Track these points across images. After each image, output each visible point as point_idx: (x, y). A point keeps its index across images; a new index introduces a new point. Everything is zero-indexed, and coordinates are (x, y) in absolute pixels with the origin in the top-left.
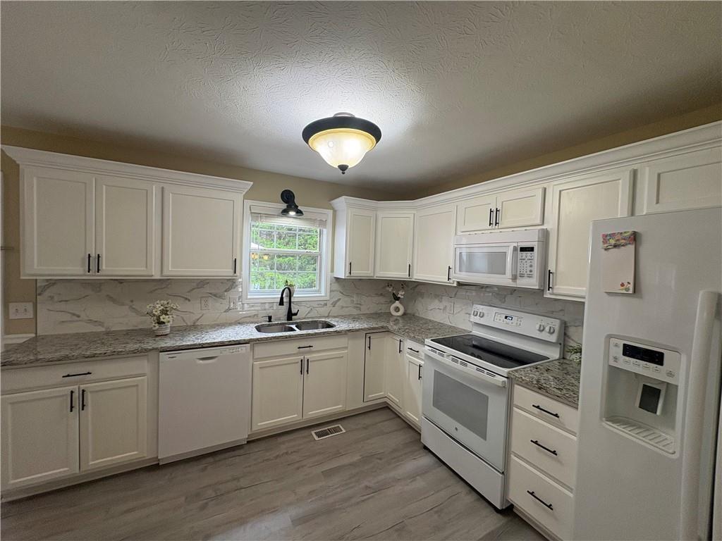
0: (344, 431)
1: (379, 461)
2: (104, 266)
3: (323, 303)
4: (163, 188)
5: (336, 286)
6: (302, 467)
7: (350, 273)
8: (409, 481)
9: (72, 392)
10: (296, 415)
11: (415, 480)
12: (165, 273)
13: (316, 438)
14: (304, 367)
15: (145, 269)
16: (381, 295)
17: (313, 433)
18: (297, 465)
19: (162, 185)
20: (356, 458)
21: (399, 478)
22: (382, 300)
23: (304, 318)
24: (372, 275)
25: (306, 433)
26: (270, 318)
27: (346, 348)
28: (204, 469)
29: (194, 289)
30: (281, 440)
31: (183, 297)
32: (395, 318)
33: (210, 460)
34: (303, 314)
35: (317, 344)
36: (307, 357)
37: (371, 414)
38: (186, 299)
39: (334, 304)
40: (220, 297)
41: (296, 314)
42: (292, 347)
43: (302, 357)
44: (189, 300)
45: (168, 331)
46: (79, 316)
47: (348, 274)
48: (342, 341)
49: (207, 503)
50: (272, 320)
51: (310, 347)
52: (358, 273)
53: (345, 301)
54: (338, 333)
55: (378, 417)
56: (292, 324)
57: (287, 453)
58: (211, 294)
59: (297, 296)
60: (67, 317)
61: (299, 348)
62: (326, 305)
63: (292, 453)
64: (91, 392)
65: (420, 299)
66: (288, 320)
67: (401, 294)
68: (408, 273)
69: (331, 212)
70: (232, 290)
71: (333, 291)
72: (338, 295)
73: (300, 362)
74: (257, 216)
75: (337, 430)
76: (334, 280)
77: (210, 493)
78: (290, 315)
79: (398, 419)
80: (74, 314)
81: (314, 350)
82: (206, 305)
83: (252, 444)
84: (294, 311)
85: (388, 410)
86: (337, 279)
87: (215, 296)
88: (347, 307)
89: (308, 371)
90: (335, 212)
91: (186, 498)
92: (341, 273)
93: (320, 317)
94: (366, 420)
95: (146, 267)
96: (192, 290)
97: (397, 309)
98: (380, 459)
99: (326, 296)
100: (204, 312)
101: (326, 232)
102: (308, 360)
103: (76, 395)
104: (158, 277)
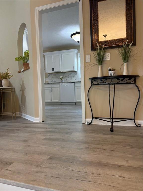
2: (54, 70)
4: (61, 54)
12: (63, 71)
29: (69, 75)
40: (74, 77)
44: (69, 78)
60: (52, 81)
70: (76, 75)
100: (71, 80)
103: (51, 89)
104: (61, 72)
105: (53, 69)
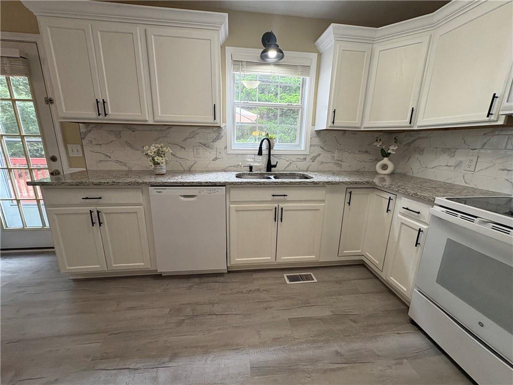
0: (315, 280)
1: (353, 324)
2: (110, 112)
3: (302, 157)
4: (145, 30)
5: (317, 141)
6: (271, 308)
7: (333, 122)
8: (394, 362)
9: (91, 212)
10: (270, 258)
11: (402, 364)
12: (156, 119)
13: (288, 282)
14: (278, 216)
15: (140, 114)
16: (366, 152)
17: (285, 276)
18: (265, 305)
19: (145, 27)
20: (327, 313)
21: (379, 354)
22: (366, 157)
23: (283, 171)
24: (358, 125)
25: (278, 274)
26: (251, 168)
27: (323, 201)
28: (190, 288)
29: (188, 138)
30: (256, 276)
31: (180, 146)
32: (383, 176)
33: (197, 280)
34: (281, 166)
35: (292, 194)
36: (281, 205)
37: (346, 269)
38: (182, 147)
39: (314, 159)
40: (208, 147)
41: (275, 166)
42: (267, 194)
43: (276, 205)
44: (184, 149)
45: (164, 171)
46: (110, 157)
47: (330, 124)
48: (319, 194)
49: (183, 320)
50: (253, 170)
51: (284, 195)
52: (343, 122)
53: (325, 157)
54: (315, 184)
55: (353, 273)
56: (271, 175)
57: (259, 290)
58: (201, 143)
59: (277, 148)
60: (102, 157)
61: (273, 196)
62: (305, 159)
63: (263, 291)
64: (105, 213)
65: (417, 156)
66: (267, 171)
67: (392, 149)
68: (408, 120)
69: (315, 56)
70: (218, 141)
71: (314, 146)
72: (318, 150)
73: (274, 210)
74: (238, 64)
75: (308, 278)
76: (315, 134)
77: (188, 311)
78: (270, 167)
79: (376, 281)
80: (107, 156)
81: (288, 199)
82: (198, 154)
83: (231, 275)
84: (273, 163)
85: (363, 269)
86: (319, 132)
87: (204, 145)
88: (326, 163)
89: (281, 219)
90: (320, 55)
91: (170, 311)
92: (322, 124)
93: (299, 171)
94: (340, 274)
95: (141, 113)
96: (186, 139)
97: (385, 167)
98: (355, 322)
99: (305, 150)
100: (196, 159)
101: (309, 80)
102: (282, 209)
103: (95, 214)
104: (151, 123)
105: (101, 106)
